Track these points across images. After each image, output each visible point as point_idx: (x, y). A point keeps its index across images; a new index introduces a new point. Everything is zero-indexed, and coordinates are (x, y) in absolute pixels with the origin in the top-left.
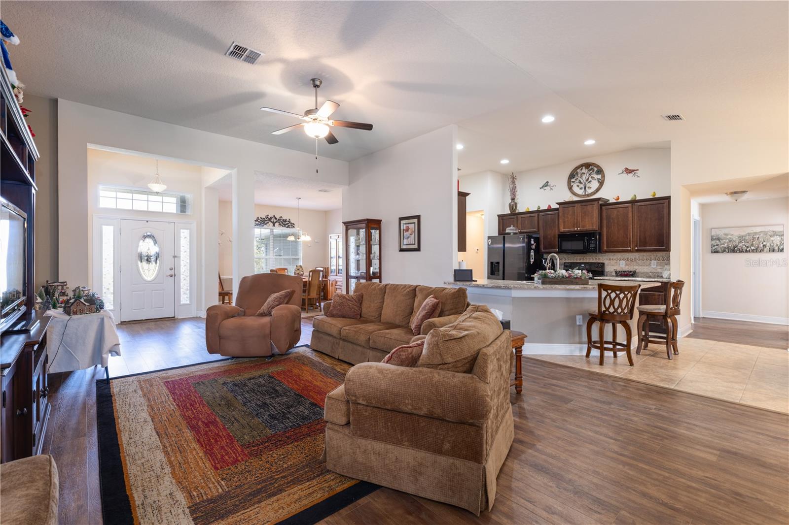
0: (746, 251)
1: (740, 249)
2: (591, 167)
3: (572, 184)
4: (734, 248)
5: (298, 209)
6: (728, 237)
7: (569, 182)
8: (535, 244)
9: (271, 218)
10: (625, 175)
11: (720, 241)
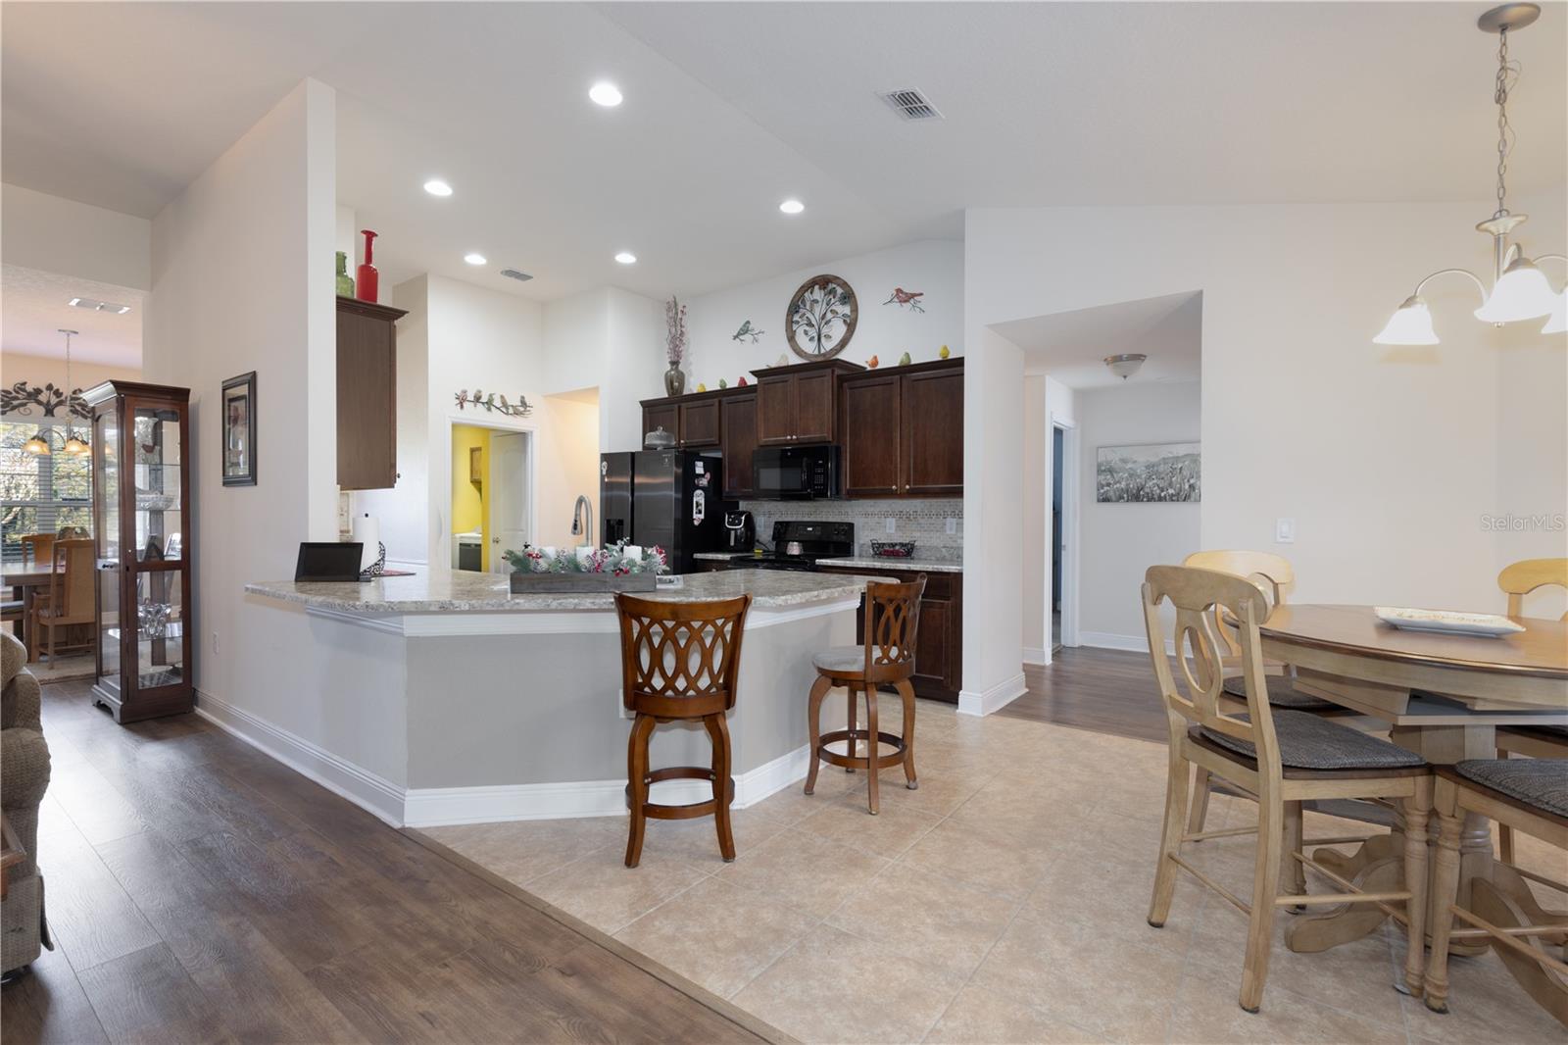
0: (1160, 499)
1: (1148, 494)
2: (831, 286)
3: (795, 327)
4: (1139, 491)
5: (68, 361)
6: (1129, 466)
7: (790, 322)
8: (708, 475)
9: (38, 391)
10: (896, 305)
11: (1112, 476)
